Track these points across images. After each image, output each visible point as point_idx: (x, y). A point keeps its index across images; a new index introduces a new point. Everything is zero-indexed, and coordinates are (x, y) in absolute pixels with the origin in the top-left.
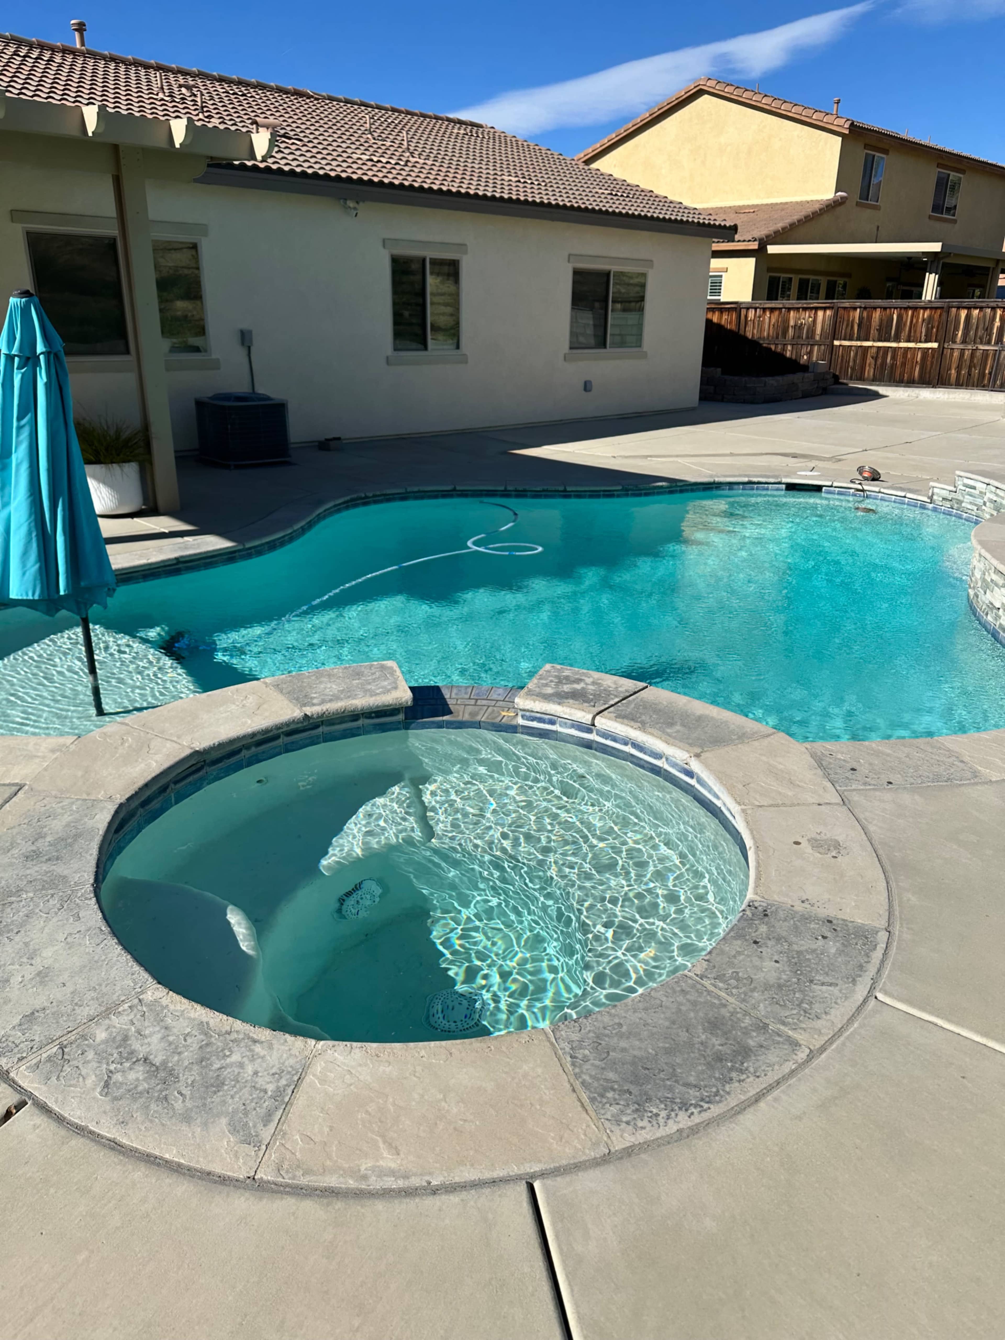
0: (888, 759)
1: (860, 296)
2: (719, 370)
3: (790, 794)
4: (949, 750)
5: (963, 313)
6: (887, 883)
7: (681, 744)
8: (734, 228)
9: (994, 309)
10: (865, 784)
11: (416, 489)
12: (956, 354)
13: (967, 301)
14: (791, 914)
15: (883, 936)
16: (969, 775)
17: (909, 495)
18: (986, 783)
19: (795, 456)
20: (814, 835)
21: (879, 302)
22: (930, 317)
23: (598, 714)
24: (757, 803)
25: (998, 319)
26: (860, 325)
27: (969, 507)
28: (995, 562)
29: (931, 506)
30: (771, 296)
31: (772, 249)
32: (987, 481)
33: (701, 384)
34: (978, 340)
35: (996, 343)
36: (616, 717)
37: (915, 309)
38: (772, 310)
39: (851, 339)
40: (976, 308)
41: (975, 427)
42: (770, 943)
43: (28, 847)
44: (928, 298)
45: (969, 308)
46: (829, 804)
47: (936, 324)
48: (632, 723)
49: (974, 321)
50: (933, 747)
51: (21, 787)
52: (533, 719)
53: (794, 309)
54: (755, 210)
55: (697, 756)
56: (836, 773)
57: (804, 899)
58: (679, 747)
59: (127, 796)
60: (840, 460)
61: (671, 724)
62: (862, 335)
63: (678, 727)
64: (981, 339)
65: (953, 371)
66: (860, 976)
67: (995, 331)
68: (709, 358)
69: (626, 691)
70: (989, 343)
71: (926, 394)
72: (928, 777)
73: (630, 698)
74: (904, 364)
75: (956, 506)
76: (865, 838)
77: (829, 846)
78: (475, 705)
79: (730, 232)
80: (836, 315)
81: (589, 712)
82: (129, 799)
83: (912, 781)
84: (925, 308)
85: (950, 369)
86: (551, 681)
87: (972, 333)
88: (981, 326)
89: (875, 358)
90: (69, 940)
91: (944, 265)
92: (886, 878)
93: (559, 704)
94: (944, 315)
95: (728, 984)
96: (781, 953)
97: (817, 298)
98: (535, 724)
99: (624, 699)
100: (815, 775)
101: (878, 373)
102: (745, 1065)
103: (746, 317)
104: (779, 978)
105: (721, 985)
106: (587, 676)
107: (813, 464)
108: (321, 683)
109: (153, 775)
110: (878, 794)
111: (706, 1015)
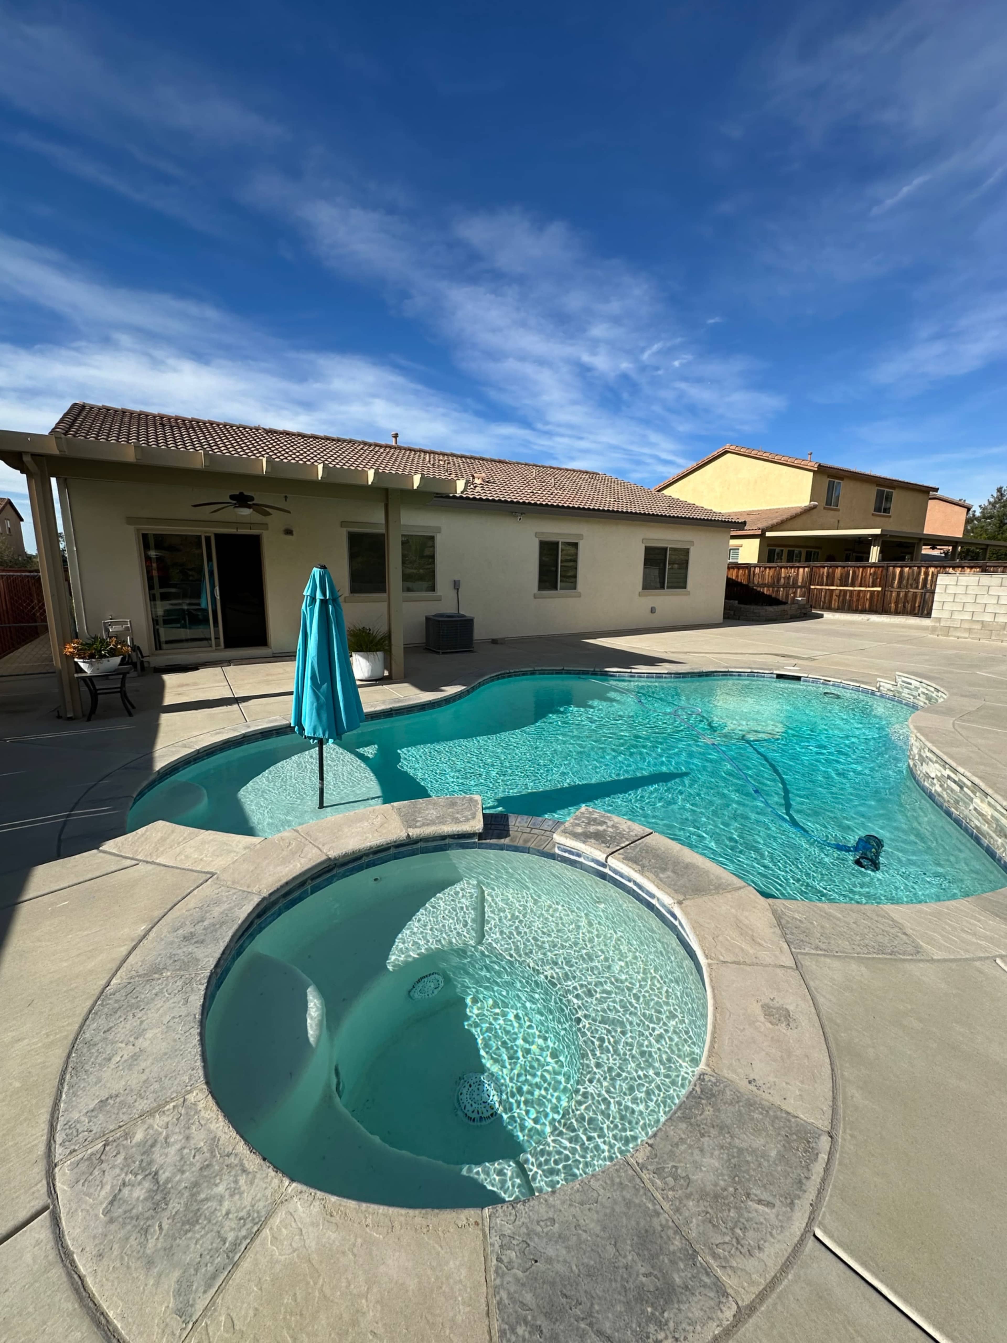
0: (838, 922)
1: (827, 560)
2: (737, 602)
3: (751, 951)
4: (893, 920)
5: (898, 570)
6: (833, 1070)
7: (669, 890)
8: (744, 523)
9: (919, 567)
10: (817, 948)
12: (894, 594)
13: (900, 563)
14: (738, 1097)
15: (824, 1143)
16: (910, 949)
17: (862, 686)
18: (928, 961)
19: (783, 656)
20: (767, 1001)
21: (840, 563)
22: (875, 572)
23: (610, 854)
24: (722, 958)
25: (922, 574)
26: (827, 577)
27: (908, 696)
28: (929, 745)
29: (878, 694)
30: (770, 560)
31: (768, 534)
32: (920, 680)
33: (725, 609)
34: (909, 586)
35: (922, 588)
36: (623, 859)
37: (864, 567)
38: (770, 568)
39: (822, 585)
40: (907, 567)
41: (909, 640)
42: (714, 1132)
43: (189, 929)
44: (873, 561)
45: (901, 567)
46: (784, 967)
47: (879, 577)
48: (635, 866)
49: (906, 575)
50: (878, 915)
51: (213, 874)
52: (566, 851)
53: (784, 567)
54: (759, 513)
55: (680, 903)
56: (792, 934)
57: (751, 1079)
58: (667, 893)
59: (271, 891)
60: (814, 660)
61: (664, 870)
62: (829, 582)
63: (669, 873)
64: (911, 585)
65: (893, 605)
66: (799, 1198)
67: (921, 580)
68: (729, 596)
69: (636, 835)
70: (917, 588)
71: (875, 618)
72: (874, 947)
73: (637, 842)
74: (858, 600)
75: (897, 695)
76: (813, 1011)
77: (780, 1016)
78: (530, 833)
79: (741, 525)
80: (812, 570)
81: (604, 853)
82: (271, 894)
83: (859, 950)
84: (871, 567)
85: (890, 603)
86: (583, 822)
87: (905, 582)
88: (911, 577)
89: (839, 596)
90: (171, 1024)
91: (883, 542)
92: (831, 1064)
93: (584, 842)
94: (885, 572)
95: (666, 1183)
96: (722, 1147)
97: (800, 561)
98: (566, 855)
99: (632, 843)
100: (774, 933)
101: (840, 605)
102: (666, 1315)
103: (754, 572)
104: (716, 1185)
105: (658, 1182)
106: (609, 818)
107: (796, 661)
108: (427, 809)
109: (294, 875)
110: (828, 960)
111: (638, 1223)
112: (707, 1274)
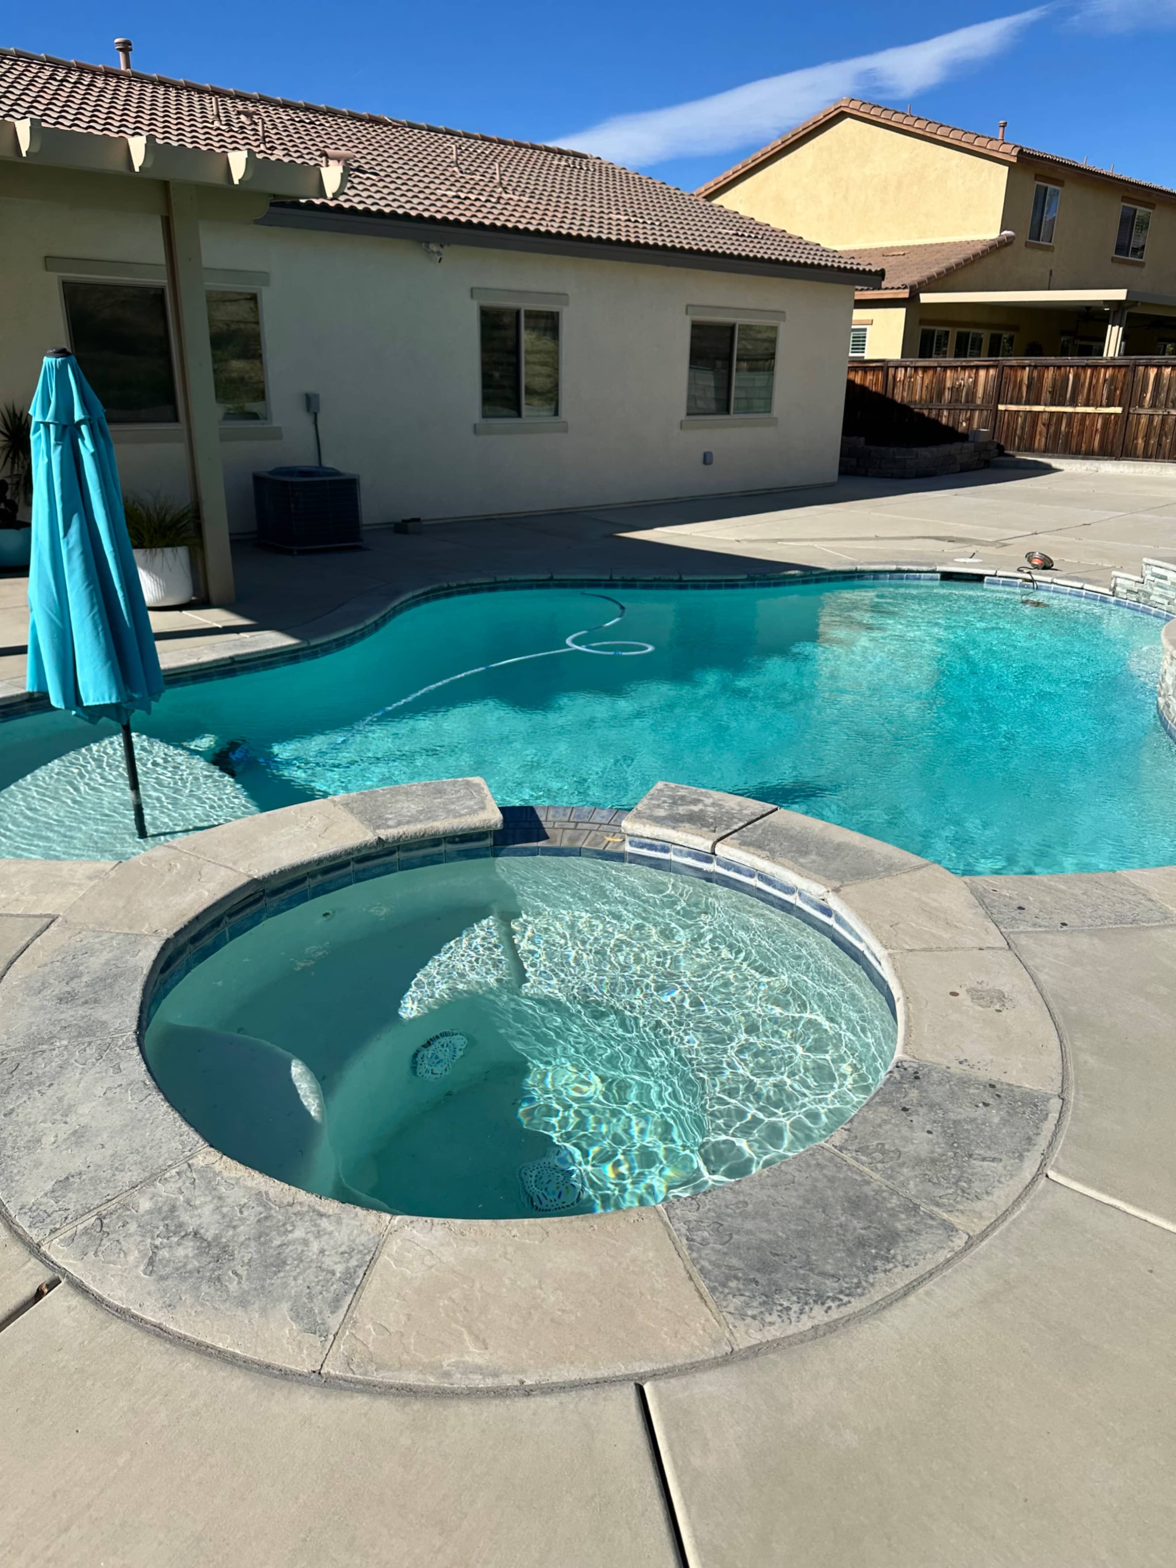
0: (1062, 895)
2: (862, 439)
3: (946, 936)
4: (1135, 887)
5: (1153, 372)
6: (1061, 1042)
7: (816, 876)
8: (881, 274)
10: (1035, 925)
11: (506, 578)
12: (1144, 420)
13: (1157, 358)
14: (947, 1077)
15: (1055, 1104)
16: (1157, 916)
17: (1087, 586)
19: (951, 540)
20: (974, 985)
21: (1052, 360)
22: (1113, 377)
23: (719, 840)
24: (907, 947)
26: (1029, 387)
27: (1159, 600)
29: (1113, 599)
30: (924, 353)
31: (926, 298)
33: (842, 455)
36: (740, 844)
37: (1095, 367)
38: (925, 369)
39: (1018, 403)
40: (1167, 366)
41: (1166, 506)
42: (922, 1111)
43: (60, 987)
44: (1111, 354)
45: (1159, 367)
46: (993, 948)
47: (1120, 386)
48: (759, 852)
49: (1165, 381)
50: (1115, 883)
51: (54, 919)
52: (642, 846)
53: (951, 367)
54: (906, 251)
55: (836, 890)
56: (1000, 913)
57: (962, 1059)
58: (815, 881)
59: (175, 930)
60: (1005, 545)
61: (806, 853)
62: (1032, 397)
63: (813, 857)
65: (1140, 441)
66: (1028, 1150)
68: (850, 427)
69: (753, 814)
71: (1108, 468)
72: (1109, 918)
73: (757, 823)
74: (1081, 433)
75: (1143, 599)
76: (1034, 989)
77: (992, 998)
78: (575, 829)
79: (875, 278)
80: (1000, 375)
81: (708, 839)
82: (177, 934)
83: (1091, 922)
84: (1106, 367)
85: (1136, 438)
86: (664, 802)
87: (1163, 396)
88: (1173, 387)
89: (1048, 426)
90: (108, 1095)
91: (1130, 315)
92: (1059, 1036)
93: (674, 828)
94: (1130, 374)
95: (873, 1158)
96: (935, 1122)
97: (979, 355)
98: (645, 852)
99: (749, 823)
100: (975, 914)
101: (1050, 443)
102: (892, 1252)
103: (894, 377)
104: (932, 1152)
105: (864, 1158)
106: (707, 796)
107: (971, 550)
108: (397, 801)
109: (205, 906)
110: (1050, 937)
111: (846, 1193)
112: (932, 1218)
